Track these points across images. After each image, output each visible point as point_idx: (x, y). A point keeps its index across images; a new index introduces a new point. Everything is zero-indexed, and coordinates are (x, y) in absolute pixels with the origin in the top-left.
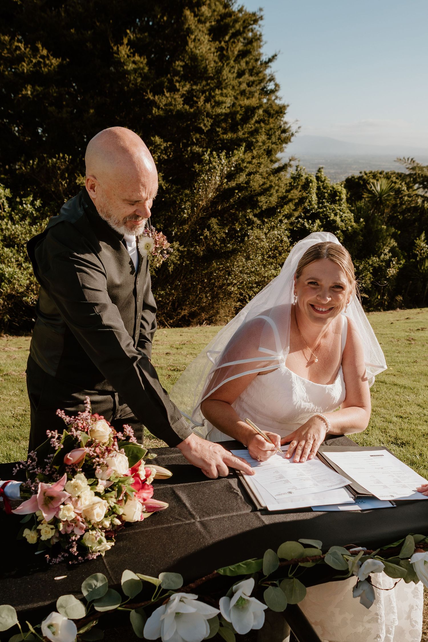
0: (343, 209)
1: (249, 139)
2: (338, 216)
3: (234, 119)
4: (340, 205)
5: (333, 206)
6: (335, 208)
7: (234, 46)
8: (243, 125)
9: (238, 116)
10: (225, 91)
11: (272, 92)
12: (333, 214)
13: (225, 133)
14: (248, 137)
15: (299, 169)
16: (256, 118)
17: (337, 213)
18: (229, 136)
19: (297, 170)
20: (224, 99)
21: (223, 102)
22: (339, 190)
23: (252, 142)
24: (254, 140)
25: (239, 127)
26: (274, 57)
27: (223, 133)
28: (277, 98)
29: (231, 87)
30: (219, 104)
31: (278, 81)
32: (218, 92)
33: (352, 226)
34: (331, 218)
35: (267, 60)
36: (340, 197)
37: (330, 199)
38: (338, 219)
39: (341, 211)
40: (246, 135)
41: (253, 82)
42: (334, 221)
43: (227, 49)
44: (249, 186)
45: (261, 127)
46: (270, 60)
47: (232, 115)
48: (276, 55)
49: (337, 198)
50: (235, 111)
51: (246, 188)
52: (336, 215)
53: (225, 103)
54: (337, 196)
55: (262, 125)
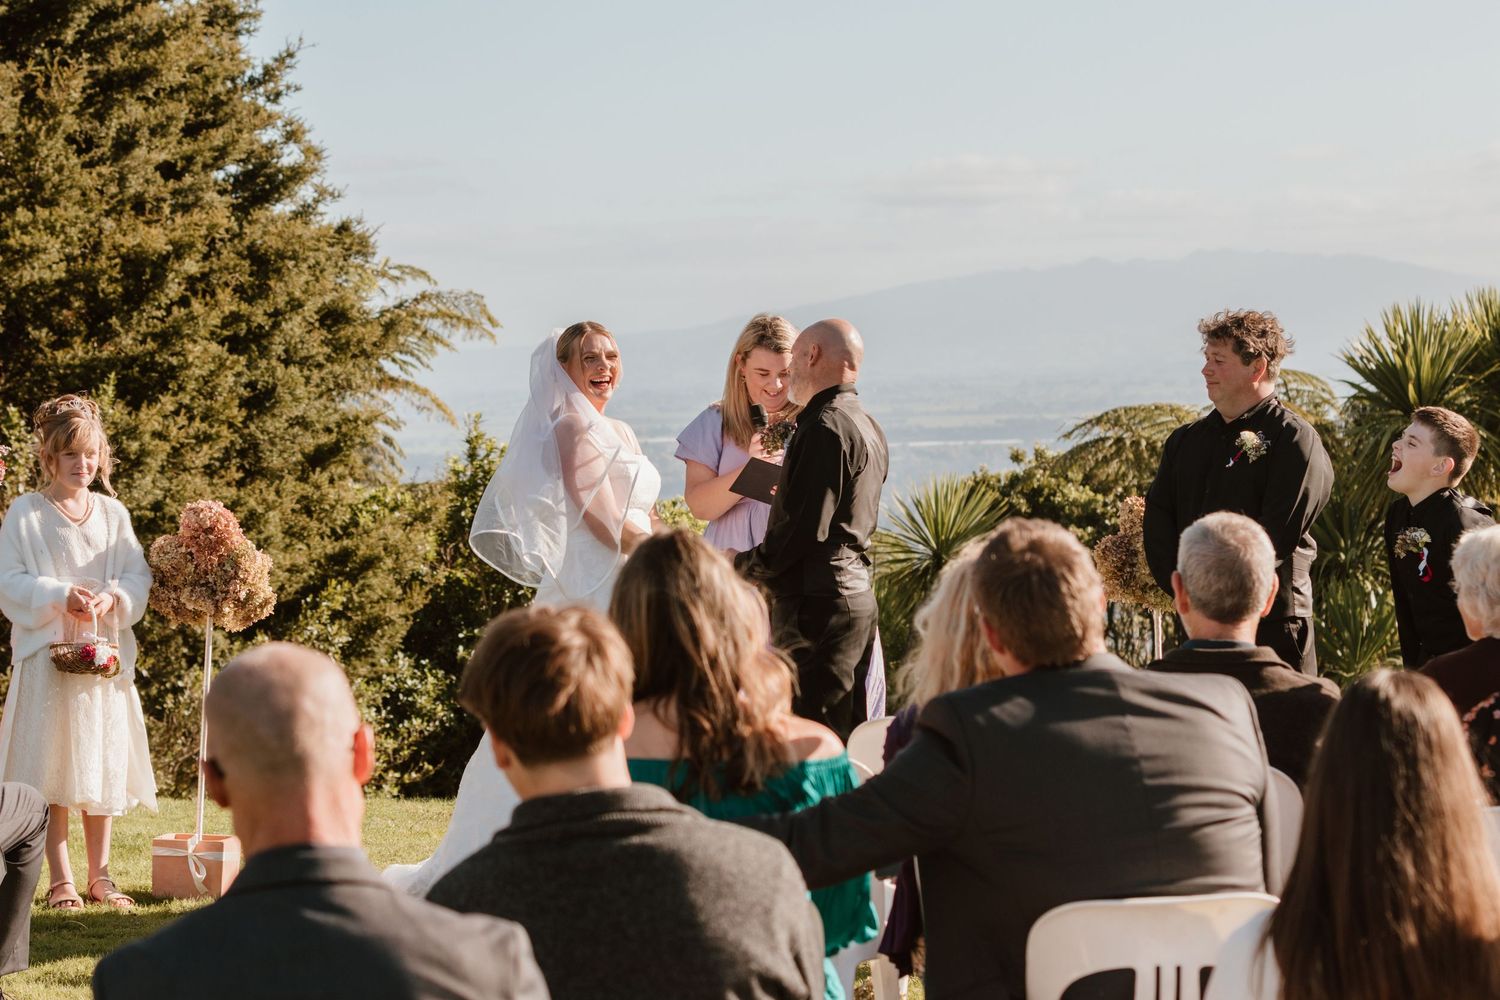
1: (158, 358)
3: (91, 296)
7: (67, 73)
8: (129, 313)
9: (103, 284)
10: (43, 213)
11: (296, 174)
13: (60, 344)
14: (152, 354)
15: (482, 453)
16: (174, 289)
18: (78, 351)
19: (472, 456)
20: (42, 238)
21: (34, 251)
23: (172, 368)
24: (174, 361)
25: (114, 320)
26: (285, 59)
27: (54, 346)
28: (322, 193)
29: (76, 193)
30: (27, 254)
31: (313, 138)
32: (22, 215)
35: (258, 72)
40: (151, 345)
41: (189, 159)
43: (47, 84)
44: (163, 518)
45: (191, 318)
46: (269, 74)
47: (79, 281)
48: (291, 55)
50: (91, 271)
51: (152, 521)
53: (45, 250)
55: (197, 306)
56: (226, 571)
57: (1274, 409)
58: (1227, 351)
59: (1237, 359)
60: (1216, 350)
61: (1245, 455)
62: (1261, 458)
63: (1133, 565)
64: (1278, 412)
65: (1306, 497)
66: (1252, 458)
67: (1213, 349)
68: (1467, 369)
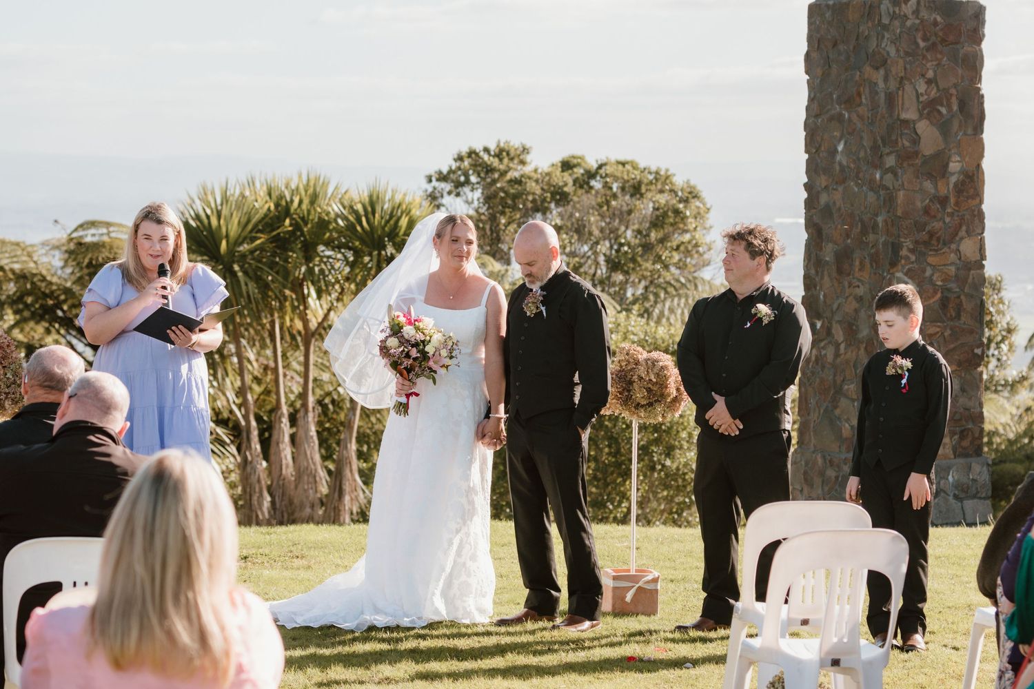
56: (8, 378)
57: (772, 290)
58: (740, 248)
59: (747, 255)
60: (733, 247)
61: (760, 320)
62: (770, 322)
63: (629, 391)
64: (776, 294)
65: (800, 351)
66: (766, 321)
67: (730, 247)
68: (259, 231)
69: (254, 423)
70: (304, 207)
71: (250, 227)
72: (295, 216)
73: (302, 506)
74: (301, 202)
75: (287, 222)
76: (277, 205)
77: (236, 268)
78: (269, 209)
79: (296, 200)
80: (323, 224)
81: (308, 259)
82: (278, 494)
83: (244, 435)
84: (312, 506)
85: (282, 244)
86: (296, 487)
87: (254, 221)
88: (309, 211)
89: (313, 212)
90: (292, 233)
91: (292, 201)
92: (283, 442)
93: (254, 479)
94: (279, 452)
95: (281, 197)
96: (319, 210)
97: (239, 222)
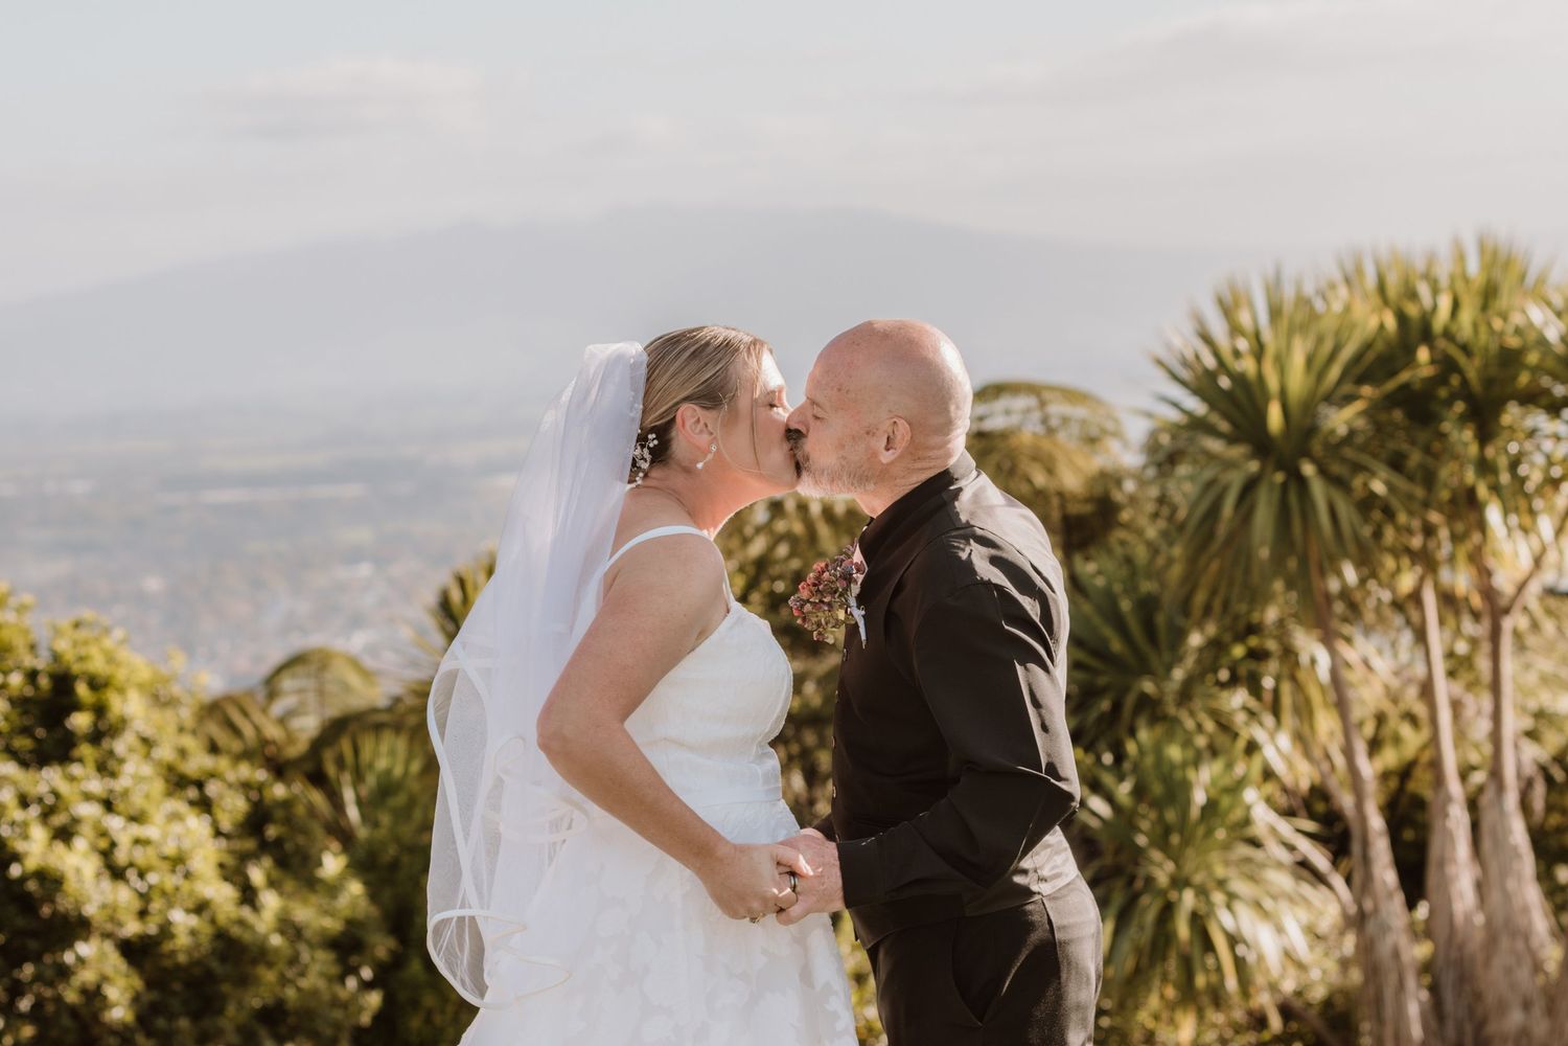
0: (125, 793)
2: (80, 844)
4: (105, 768)
5: (50, 778)
6: (64, 788)
12: (39, 834)
17: (76, 821)
22: (98, 665)
33: (200, 907)
34: (32, 864)
36: (100, 710)
37: (26, 731)
38: (78, 864)
39: (108, 805)
42: (50, 881)
49: (81, 721)
52: (64, 835)
54: (76, 706)
68: (1361, 380)
69: (1376, 822)
70: (1466, 317)
71: (1335, 372)
72: (1442, 344)
73: (1502, 1007)
74: (1456, 306)
75: (1423, 354)
76: (1402, 318)
77: (1308, 469)
78: (1382, 327)
79: (1445, 303)
80: (1510, 359)
81: (1485, 436)
82: (1448, 980)
83: (1356, 848)
84: (1527, 1006)
85: (1419, 407)
86: (1487, 963)
87: (1347, 353)
88: (1475, 326)
89: (1483, 329)
90: (1441, 379)
91: (1435, 308)
92: (1454, 860)
93: (1384, 949)
94: (1445, 883)
95: (1413, 295)
96: (1497, 324)
97: (1309, 361)
